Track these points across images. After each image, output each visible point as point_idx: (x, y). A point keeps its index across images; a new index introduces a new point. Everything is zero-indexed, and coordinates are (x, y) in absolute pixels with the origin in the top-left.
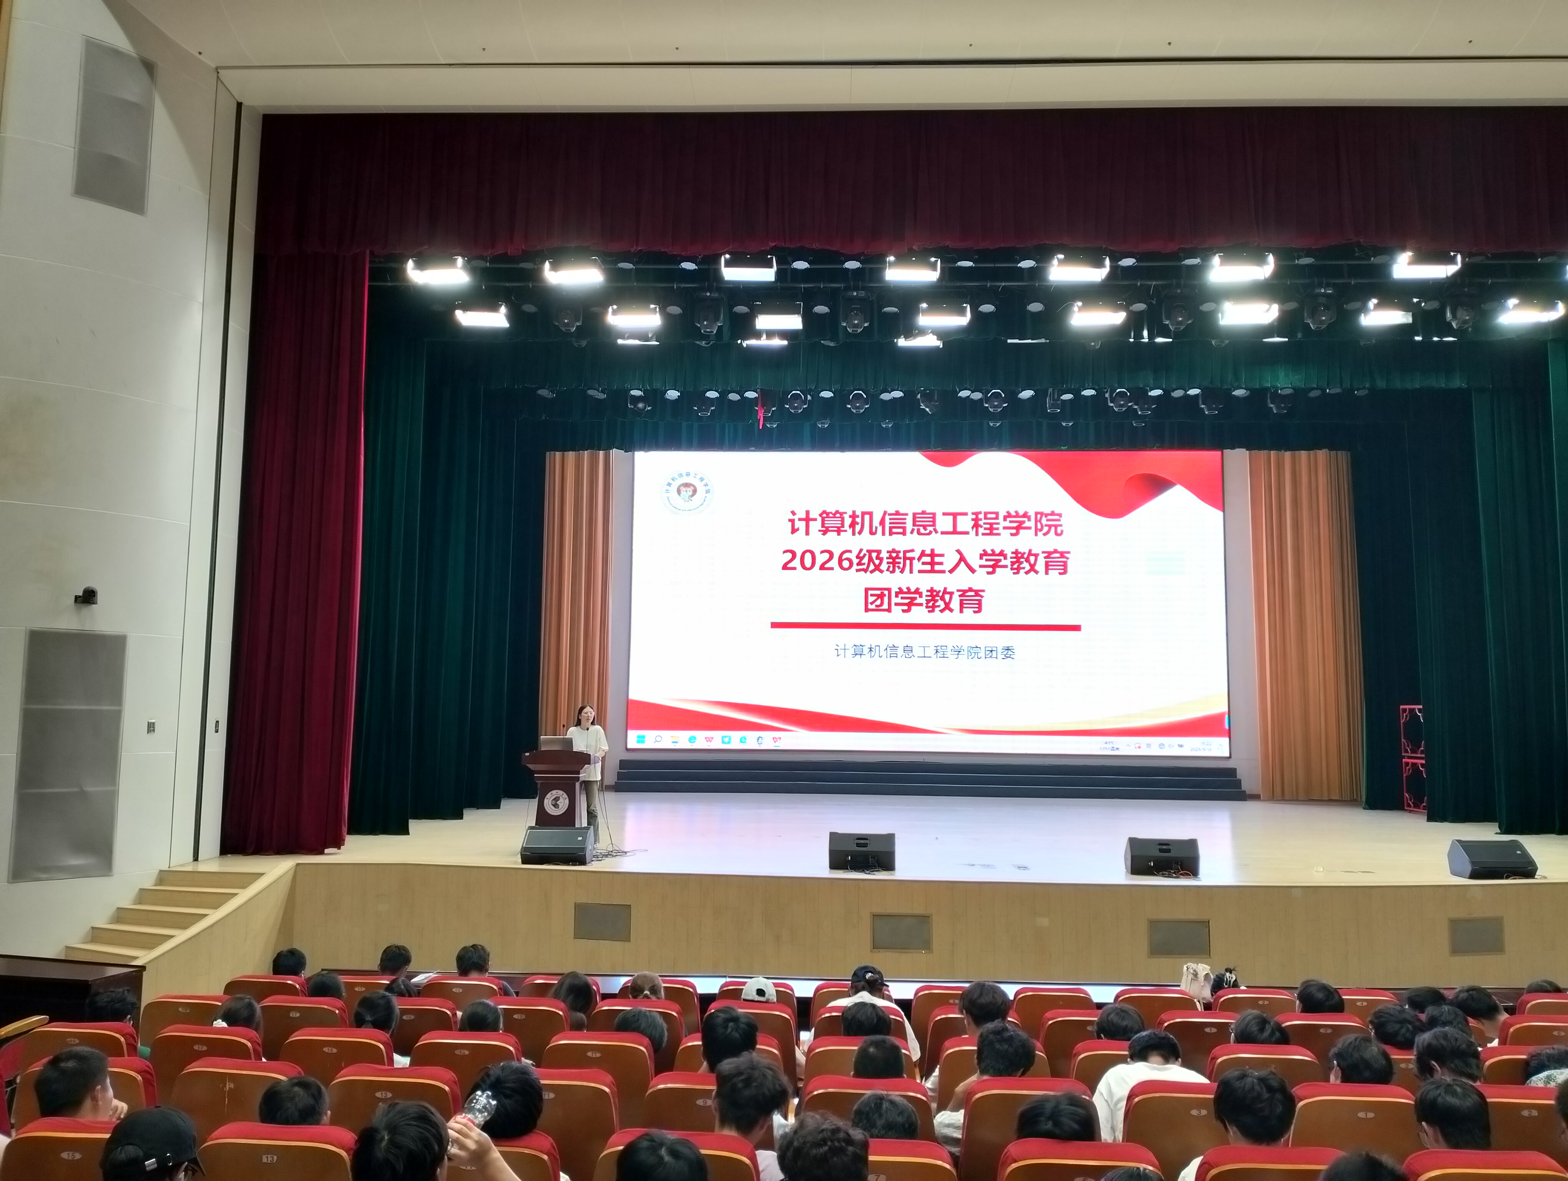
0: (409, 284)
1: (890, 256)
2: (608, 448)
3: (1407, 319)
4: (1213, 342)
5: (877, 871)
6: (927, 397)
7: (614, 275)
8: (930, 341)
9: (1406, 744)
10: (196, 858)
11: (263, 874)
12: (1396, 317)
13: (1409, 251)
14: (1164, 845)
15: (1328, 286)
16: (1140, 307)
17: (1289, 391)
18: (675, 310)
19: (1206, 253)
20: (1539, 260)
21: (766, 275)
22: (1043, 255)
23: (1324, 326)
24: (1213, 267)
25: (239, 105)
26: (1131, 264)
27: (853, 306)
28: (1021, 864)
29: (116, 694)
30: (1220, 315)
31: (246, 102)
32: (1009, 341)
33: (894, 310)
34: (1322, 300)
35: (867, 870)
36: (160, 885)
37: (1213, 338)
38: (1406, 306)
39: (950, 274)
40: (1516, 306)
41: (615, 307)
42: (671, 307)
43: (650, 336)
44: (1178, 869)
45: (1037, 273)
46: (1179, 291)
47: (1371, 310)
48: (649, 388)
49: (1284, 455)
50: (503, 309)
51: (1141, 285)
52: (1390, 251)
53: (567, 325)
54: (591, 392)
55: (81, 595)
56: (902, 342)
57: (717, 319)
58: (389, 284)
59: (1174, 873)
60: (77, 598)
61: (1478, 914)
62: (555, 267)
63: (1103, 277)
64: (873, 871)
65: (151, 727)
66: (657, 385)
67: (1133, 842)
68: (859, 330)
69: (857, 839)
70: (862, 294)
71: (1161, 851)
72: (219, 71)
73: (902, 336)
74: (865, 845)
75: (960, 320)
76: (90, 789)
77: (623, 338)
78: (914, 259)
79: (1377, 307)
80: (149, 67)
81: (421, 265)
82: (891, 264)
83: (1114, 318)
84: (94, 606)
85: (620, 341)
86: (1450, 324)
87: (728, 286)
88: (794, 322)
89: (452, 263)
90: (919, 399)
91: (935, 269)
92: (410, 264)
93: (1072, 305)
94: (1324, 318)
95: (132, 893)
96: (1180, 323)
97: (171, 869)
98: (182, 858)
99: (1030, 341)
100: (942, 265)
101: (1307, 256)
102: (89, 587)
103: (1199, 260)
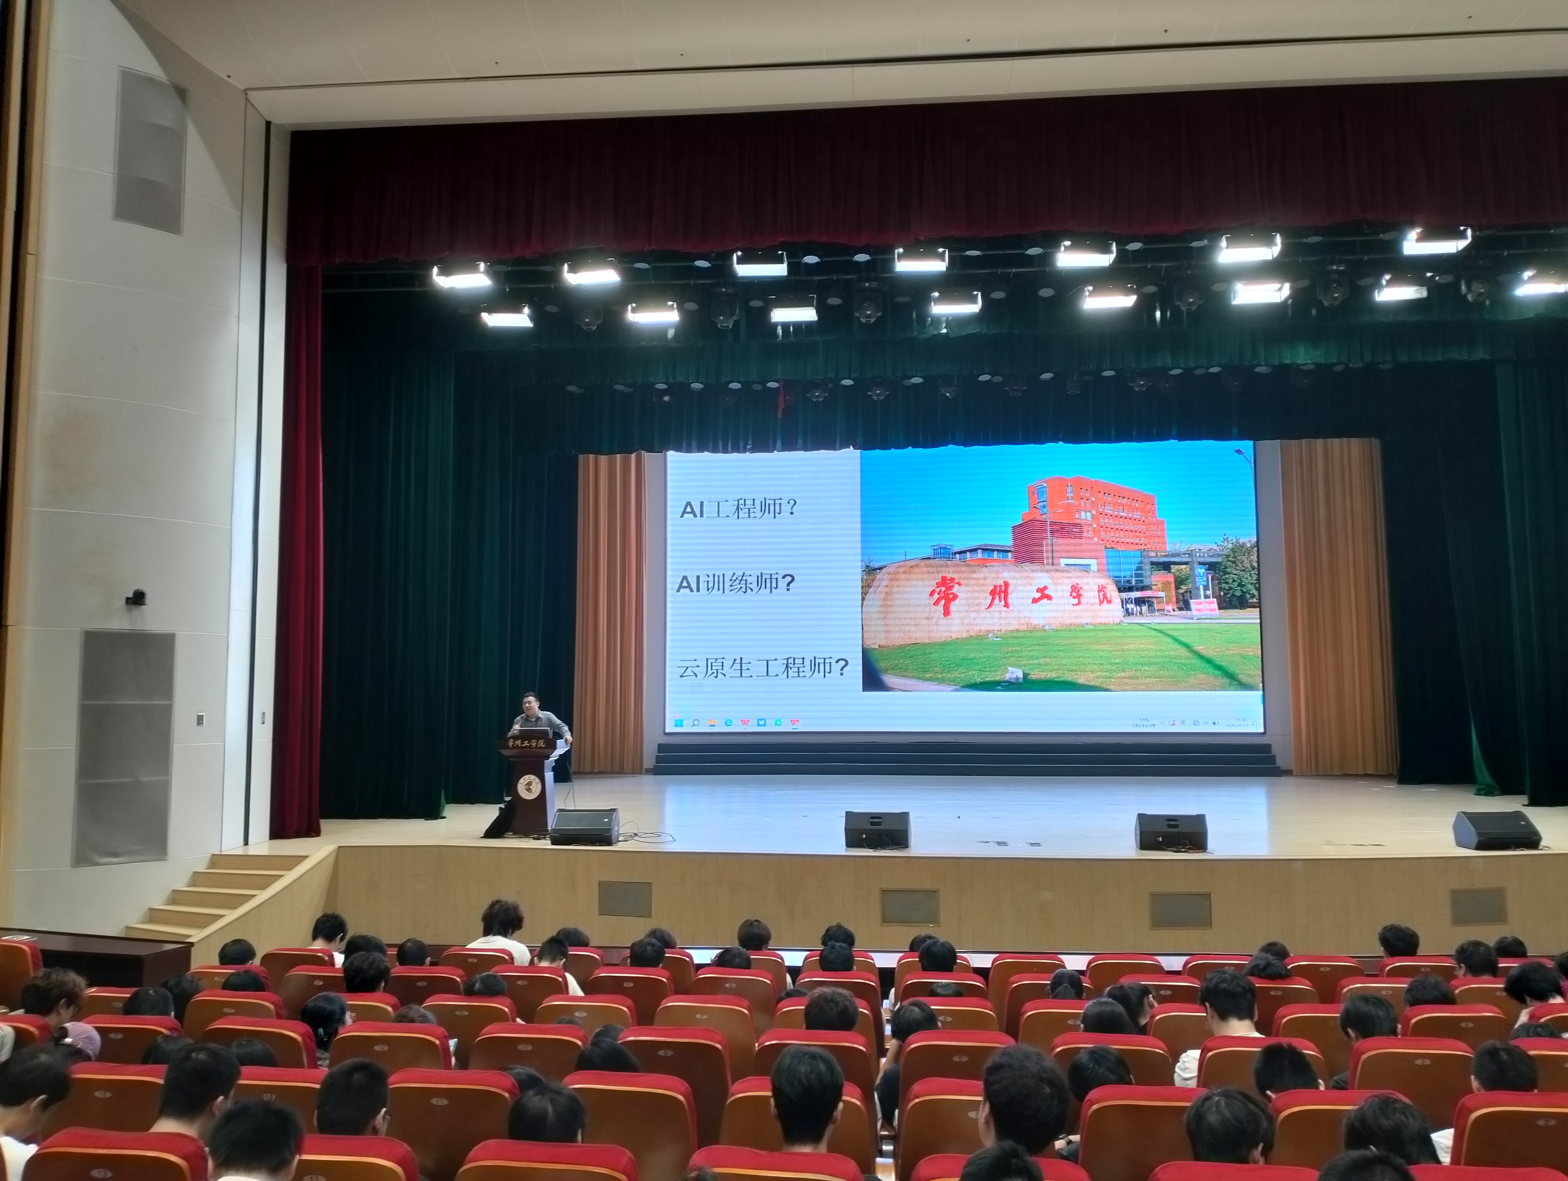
0: (435, 289)
1: (898, 248)
2: (639, 452)
3: (1422, 293)
5: (891, 849)
6: (948, 383)
7: (629, 274)
10: (246, 843)
11: (307, 855)
12: (1410, 292)
13: (1417, 228)
14: (1172, 821)
15: (1339, 263)
16: (1151, 289)
17: (1312, 367)
18: (692, 306)
19: (1214, 234)
21: (779, 270)
22: (1051, 241)
23: (1337, 303)
24: (1220, 248)
25: (268, 124)
26: (1138, 248)
27: (866, 297)
28: (1034, 841)
29: (166, 690)
30: (1232, 295)
31: (275, 121)
33: (907, 299)
34: (1334, 277)
35: (882, 848)
36: (212, 868)
38: (1419, 281)
39: (959, 263)
40: (1532, 278)
41: (634, 305)
42: (688, 303)
43: (669, 331)
44: (1186, 844)
45: (1046, 259)
46: (1189, 272)
47: (1385, 286)
48: (673, 381)
49: (1315, 442)
50: (526, 310)
51: (1151, 267)
52: (1400, 227)
53: (588, 324)
54: (618, 387)
55: (131, 596)
57: (732, 314)
58: (417, 289)
59: (1182, 848)
60: (128, 599)
61: (1480, 885)
62: (572, 270)
63: (1111, 262)
64: (886, 849)
65: (200, 720)
66: (680, 378)
67: (1143, 818)
68: (873, 320)
69: (872, 818)
70: (875, 284)
71: (1169, 826)
72: (247, 92)
74: (879, 824)
75: (972, 308)
76: (144, 779)
78: (922, 250)
79: (1390, 283)
80: (182, 93)
81: (445, 271)
82: (900, 257)
83: (1127, 301)
84: (143, 607)
86: (1465, 296)
87: (740, 281)
88: (808, 314)
89: (474, 269)
90: (938, 384)
91: (943, 259)
92: (435, 271)
93: (1083, 290)
94: (1336, 295)
95: (187, 876)
96: (1192, 304)
97: (222, 854)
98: (232, 843)
100: (950, 254)
101: (1315, 235)
102: (138, 590)
103: (1206, 242)
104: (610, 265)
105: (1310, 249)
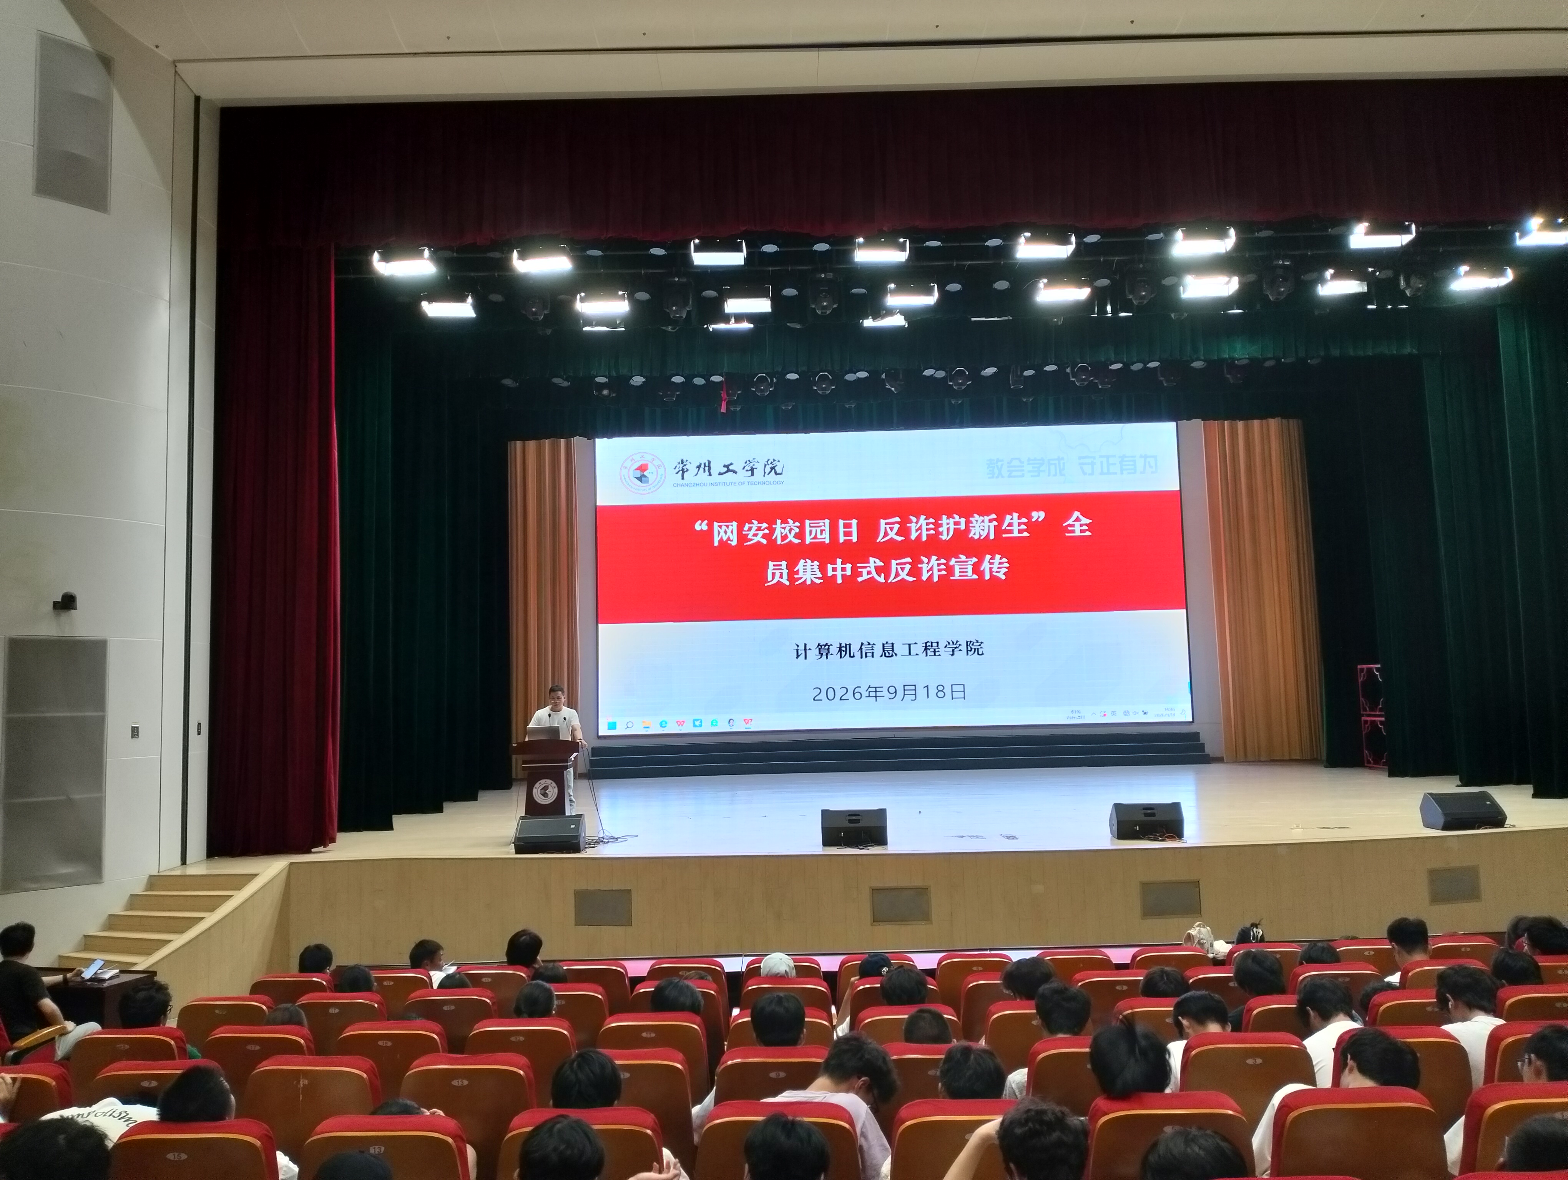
0: (373, 276)
1: (859, 238)
2: (569, 435)
3: (1363, 288)
4: (1173, 315)
5: (870, 846)
6: (893, 376)
7: (581, 261)
8: (897, 321)
9: (1364, 702)
10: (184, 861)
11: (256, 875)
12: (1352, 287)
13: (1365, 222)
14: (1149, 809)
15: (1284, 258)
16: (1104, 282)
17: (1245, 362)
18: (643, 296)
19: (1169, 228)
20: (1490, 228)
21: (736, 259)
22: (1010, 233)
23: (1282, 298)
24: (1175, 241)
25: (197, 99)
26: (1096, 240)
27: (821, 288)
28: (1009, 834)
29: (99, 700)
30: (1181, 288)
31: (204, 95)
32: (973, 319)
33: (863, 291)
34: (1280, 272)
35: (861, 846)
36: (151, 890)
37: (1173, 312)
38: (1360, 276)
39: (917, 253)
40: (1466, 273)
41: (583, 294)
42: (639, 293)
43: (618, 322)
44: (1164, 832)
45: (1005, 251)
46: (1141, 266)
47: (1328, 280)
48: (615, 374)
49: (1237, 424)
50: (470, 300)
51: (1104, 261)
52: (1346, 221)
53: (535, 313)
54: (556, 380)
55: (60, 600)
56: (868, 323)
57: (686, 304)
58: (352, 276)
59: (1160, 836)
60: (55, 604)
61: (1454, 863)
62: (522, 257)
63: (1069, 254)
64: (866, 847)
65: (135, 732)
66: (624, 371)
67: (1118, 807)
68: (828, 312)
69: (849, 815)
70: (830, 275)
71: (1146, 815)
72: (177, 64)
73: (870, 317)
74: (858, 821)
75: (929, 300)
76: (76, 797)
77: (591, 325)
78: (883, 240)
79: (1334, 277)
80: (106, 62)
81: (386, 257)
82: (861, 246)
83: (1080, 294)
84: (73, 611)
85: (586, 329)
86: (1403, 292)
87: (696, 270)
88: (762, 305)
89: (419, 254)
90: (883, 379)
91: (904, 250)
92: (376, 256)
93: (1037, 282)
94: (1282, 289)
95: (124, 899)
96: (1144, 297)
97: (160, 874)
98: (170, 863)
99: (996, 319)
100: (911, 246)
101: (1267, 229)
102: (67, 593)
103: (1162, 235)
104: (563, 251)
105: (1258, 244)
